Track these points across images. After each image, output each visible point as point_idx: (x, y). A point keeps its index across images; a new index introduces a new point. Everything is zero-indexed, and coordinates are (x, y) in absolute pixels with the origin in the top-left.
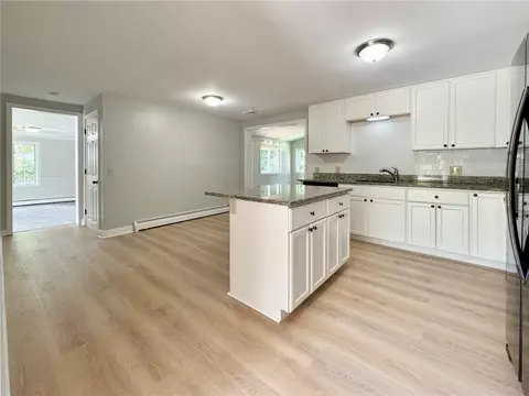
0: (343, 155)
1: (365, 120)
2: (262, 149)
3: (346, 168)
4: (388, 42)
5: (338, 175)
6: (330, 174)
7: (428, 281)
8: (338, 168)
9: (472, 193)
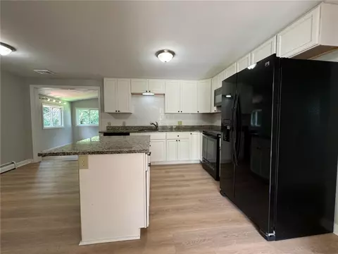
0: (128, 115)
1: (141, 94)
2: (44, 106)
3: (130, 123)
4: (173, 54)
5: (125, 127)
6: (119, 127)
7: (183, 176)
8: (124, 123)
9: (190, 133)
